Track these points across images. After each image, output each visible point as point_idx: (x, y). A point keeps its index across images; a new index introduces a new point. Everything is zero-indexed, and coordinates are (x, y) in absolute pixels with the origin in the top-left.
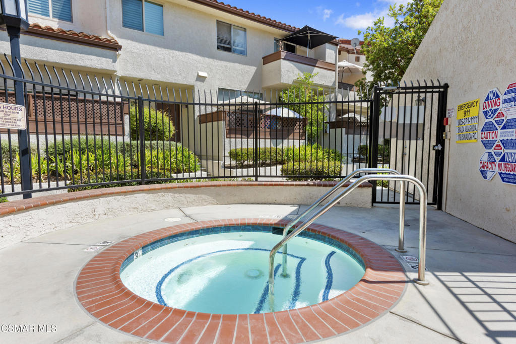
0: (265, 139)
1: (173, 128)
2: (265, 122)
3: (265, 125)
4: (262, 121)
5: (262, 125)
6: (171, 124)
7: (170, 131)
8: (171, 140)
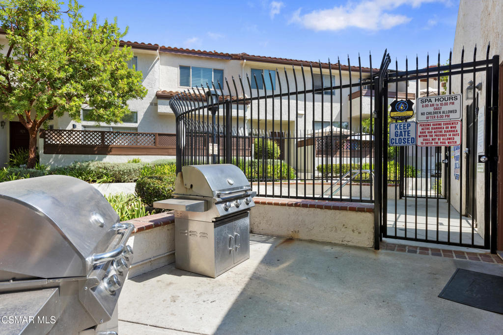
0: (347, 157)
1: (279, 151)
2: (347, 144)
3: (347, 147)
4: (345, 144)
5: (345, 148)
6: (278, 148)
7: (277, 153)
8: (278, 159)
